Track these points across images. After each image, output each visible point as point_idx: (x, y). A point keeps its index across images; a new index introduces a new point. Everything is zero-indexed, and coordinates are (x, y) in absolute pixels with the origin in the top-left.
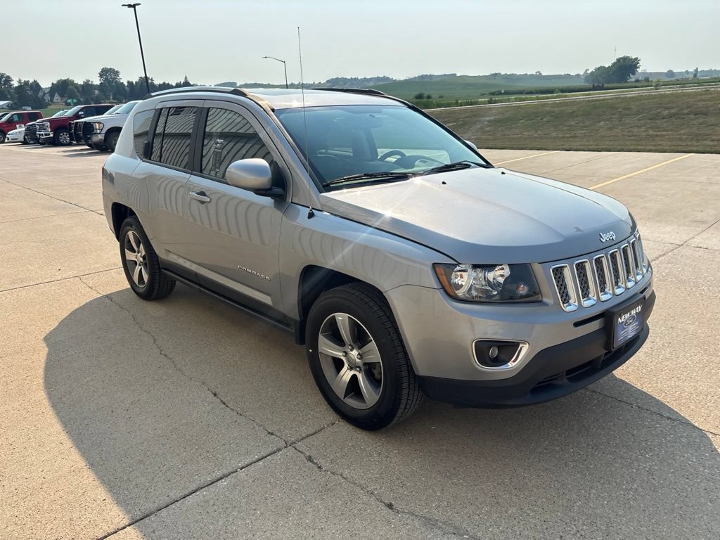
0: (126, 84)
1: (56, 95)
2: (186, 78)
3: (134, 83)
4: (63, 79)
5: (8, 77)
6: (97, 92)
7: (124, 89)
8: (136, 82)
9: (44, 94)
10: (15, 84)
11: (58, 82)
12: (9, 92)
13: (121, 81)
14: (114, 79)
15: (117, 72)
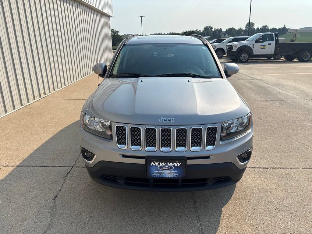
0: (256, 29)
1: (227, 34)
2: (285, 25)
3: (259, 29)
4: (231, 27)
5: (212, 27)
6: (243, 33)
7: (254, 31)
8: (261, 28)
9: (223, 34)
10: (213, 30)
11: (229, 29)
12: (210, 33)
13: (254, 28)
14: (251, 27)
15: (254, 24)
